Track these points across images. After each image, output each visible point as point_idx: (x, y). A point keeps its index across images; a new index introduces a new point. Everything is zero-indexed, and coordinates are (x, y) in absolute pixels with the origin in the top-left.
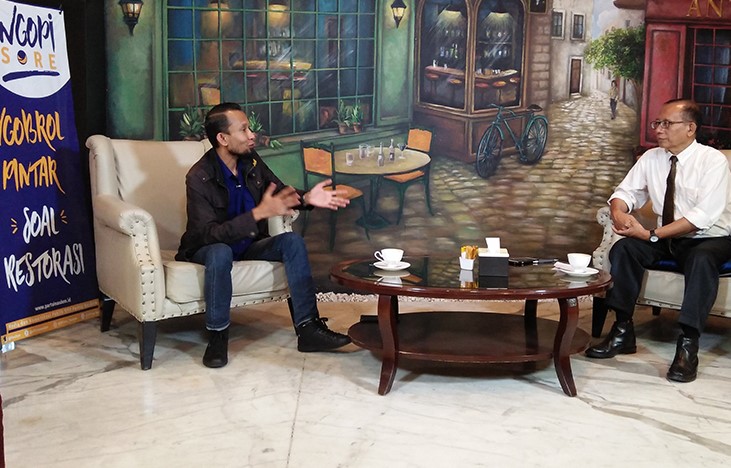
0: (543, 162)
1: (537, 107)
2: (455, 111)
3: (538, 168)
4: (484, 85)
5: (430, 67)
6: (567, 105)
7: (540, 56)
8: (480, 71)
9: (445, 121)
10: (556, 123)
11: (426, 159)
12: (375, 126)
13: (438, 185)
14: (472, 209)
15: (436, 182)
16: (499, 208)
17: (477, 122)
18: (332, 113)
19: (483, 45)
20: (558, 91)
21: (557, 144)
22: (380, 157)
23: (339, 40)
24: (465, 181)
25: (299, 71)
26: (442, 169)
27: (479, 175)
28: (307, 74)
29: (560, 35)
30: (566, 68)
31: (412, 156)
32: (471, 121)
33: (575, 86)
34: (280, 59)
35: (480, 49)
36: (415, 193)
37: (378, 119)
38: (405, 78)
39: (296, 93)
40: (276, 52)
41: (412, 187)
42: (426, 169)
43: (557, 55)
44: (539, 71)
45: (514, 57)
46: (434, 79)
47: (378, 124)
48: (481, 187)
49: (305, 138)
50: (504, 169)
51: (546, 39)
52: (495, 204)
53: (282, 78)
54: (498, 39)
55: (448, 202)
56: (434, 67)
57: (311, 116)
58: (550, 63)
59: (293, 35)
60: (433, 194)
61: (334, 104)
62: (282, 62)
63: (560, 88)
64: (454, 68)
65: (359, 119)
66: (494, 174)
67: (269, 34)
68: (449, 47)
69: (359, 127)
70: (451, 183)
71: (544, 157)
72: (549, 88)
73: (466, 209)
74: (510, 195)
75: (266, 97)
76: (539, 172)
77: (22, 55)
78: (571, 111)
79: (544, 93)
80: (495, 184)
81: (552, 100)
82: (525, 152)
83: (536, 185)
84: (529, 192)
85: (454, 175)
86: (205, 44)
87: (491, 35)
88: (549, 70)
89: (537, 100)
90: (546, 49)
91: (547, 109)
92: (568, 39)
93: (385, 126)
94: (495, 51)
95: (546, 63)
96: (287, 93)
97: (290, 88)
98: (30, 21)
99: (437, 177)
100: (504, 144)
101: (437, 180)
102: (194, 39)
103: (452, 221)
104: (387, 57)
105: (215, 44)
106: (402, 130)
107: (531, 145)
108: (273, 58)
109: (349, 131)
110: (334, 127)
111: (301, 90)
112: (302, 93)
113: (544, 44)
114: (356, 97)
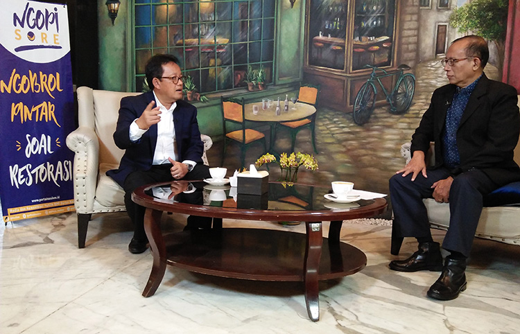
0: (410, 112)
1: (406, 66)
2: (337, 72)
3: (406, 117)
4: (361, 50)
5: (317, 38)
6: (433, 64)
7: (410, 24)
8: (357, 39)
9: (329, 80)
10: (423, 80)
11: (313, 110)
12: (275, 85)
13: (322, 130)
14: (349, 150)
15: (320, 128)
16: (371, 149)
17: (354, 81)
18: (243, 75)
19: (360, 17)
20: (425, 53)
21: (423, 97)
22: (278, 108)
23: (249, 20)
24: (343, 127)
25: (220, 45)
26: (325, 118)
27: (355, 123)
28: (226, 47)
29: (428, 5)
30: (432, 33)
31: (302, 108)
32: (350, 79)
33: (441, 48)
34: (207, 37)
35: (358, 20)
36: (304, 136)
37: (277, 79)
38: (297, 47)
39: (218, 61)
40: (204, 31)
41: (302, 132)
42: (313, 117)
43: (425, 21)
44: (409, 36)
45: (386, 26)
46: (320, 47)
47: (277, 84)
48: (357, 132)
49: (224, 94)
50: (376, 118)
51: (415, 9)
52: (368, 146)
53: (209, 50)
54: (374, 12)
55: (330, 143)
56: (321, 37)
57: (228, 79)
58: (418, 29)
59: (217, 18)
60: (318, 137)
61: (244, 68)
62: (209, 39)
63: (427, 51)
64: (336, 37)
65: (263, 80)
66: (368, 122)
67: (200, 18)
68: (332, 21)
69: (263, 86)
70: (332, 129)
71: (412, 108)
72: (417, 50)
73: (344, 150)
74: (381, 139)
75: (198, 65)
76: (407, 120)
77: (31, 35)
78: (437, 69)
79: (412, 55)
80: (368, 130)
81: (419, 60)
82: (395, 104)
83: (404, 131)
84: (398, 137)
85: (335, 122)
86: (159, 29)
87: (367, 9)
88: (418, 36)
89: (406, 60)
90: (415, 17)
91: (414, 68)
92: (435, 8)
93: (282, 85)
94: (370, 22)
95: (415, 29)
96: (212, 61)
97: (214, 58)
98: (39, 13)
99: (321, 124)
100: (376, 97)
101: (321, 126)
102: (152, 26)
103: (332, 159)
104: (284, 31)
105: (164, 28)
106: (295, 87)
107: (400, 99)
108: (203, 36)
109: (255, 89)
110: (245, 86)
111: (221, 59)
112: (222, 62)
113: (413, 14)
114: (261, 62)
